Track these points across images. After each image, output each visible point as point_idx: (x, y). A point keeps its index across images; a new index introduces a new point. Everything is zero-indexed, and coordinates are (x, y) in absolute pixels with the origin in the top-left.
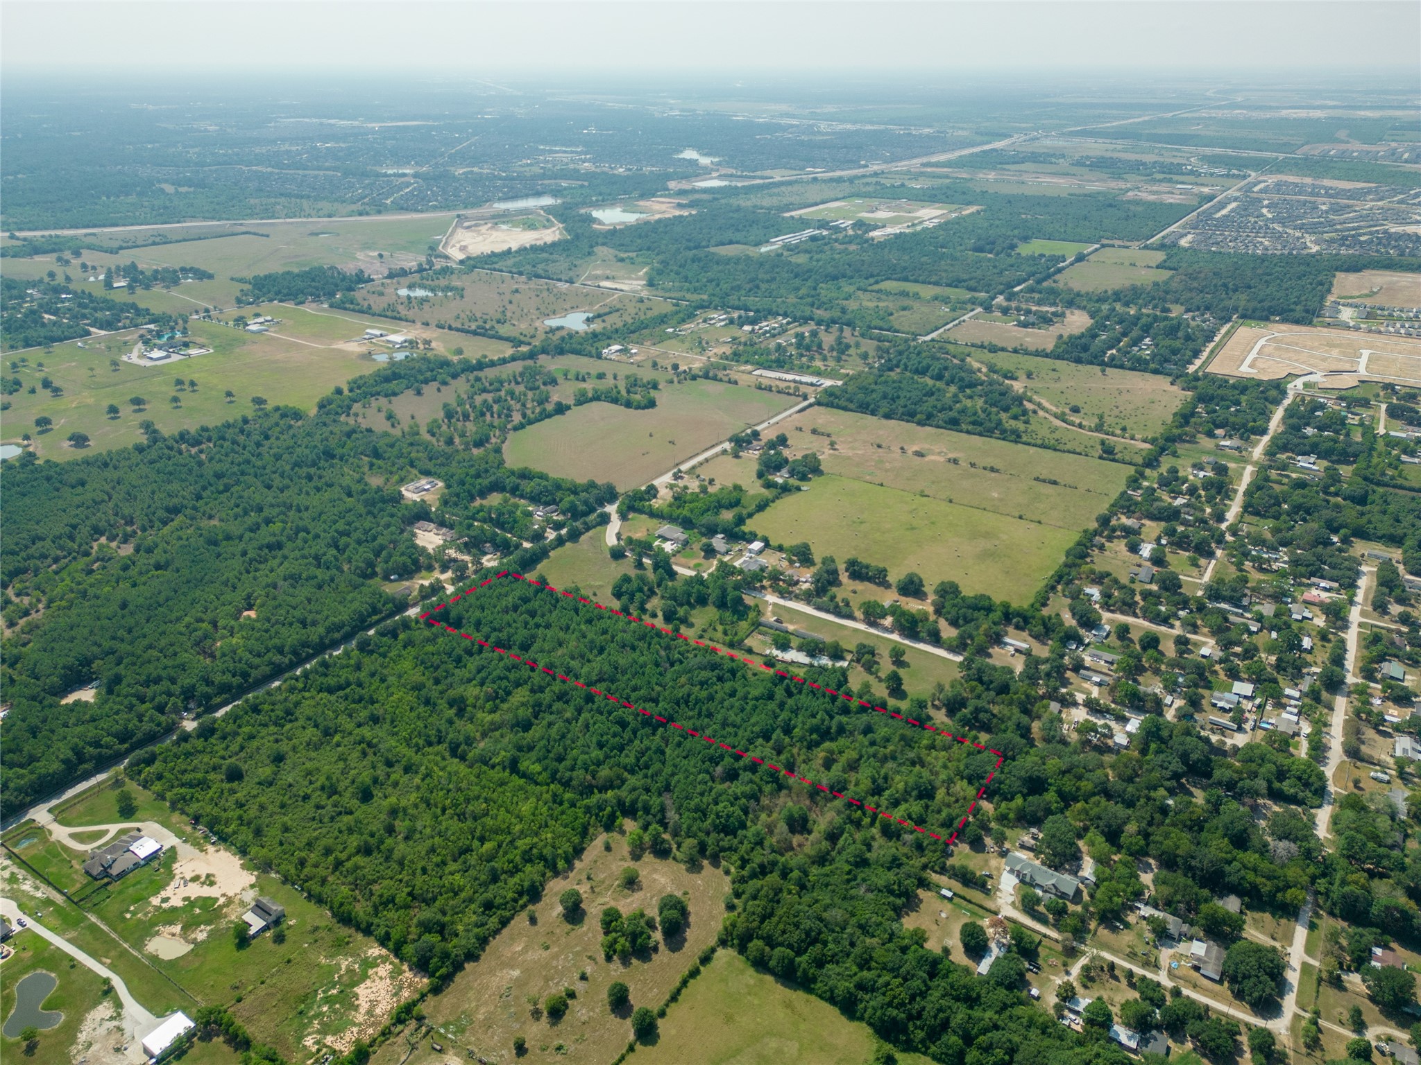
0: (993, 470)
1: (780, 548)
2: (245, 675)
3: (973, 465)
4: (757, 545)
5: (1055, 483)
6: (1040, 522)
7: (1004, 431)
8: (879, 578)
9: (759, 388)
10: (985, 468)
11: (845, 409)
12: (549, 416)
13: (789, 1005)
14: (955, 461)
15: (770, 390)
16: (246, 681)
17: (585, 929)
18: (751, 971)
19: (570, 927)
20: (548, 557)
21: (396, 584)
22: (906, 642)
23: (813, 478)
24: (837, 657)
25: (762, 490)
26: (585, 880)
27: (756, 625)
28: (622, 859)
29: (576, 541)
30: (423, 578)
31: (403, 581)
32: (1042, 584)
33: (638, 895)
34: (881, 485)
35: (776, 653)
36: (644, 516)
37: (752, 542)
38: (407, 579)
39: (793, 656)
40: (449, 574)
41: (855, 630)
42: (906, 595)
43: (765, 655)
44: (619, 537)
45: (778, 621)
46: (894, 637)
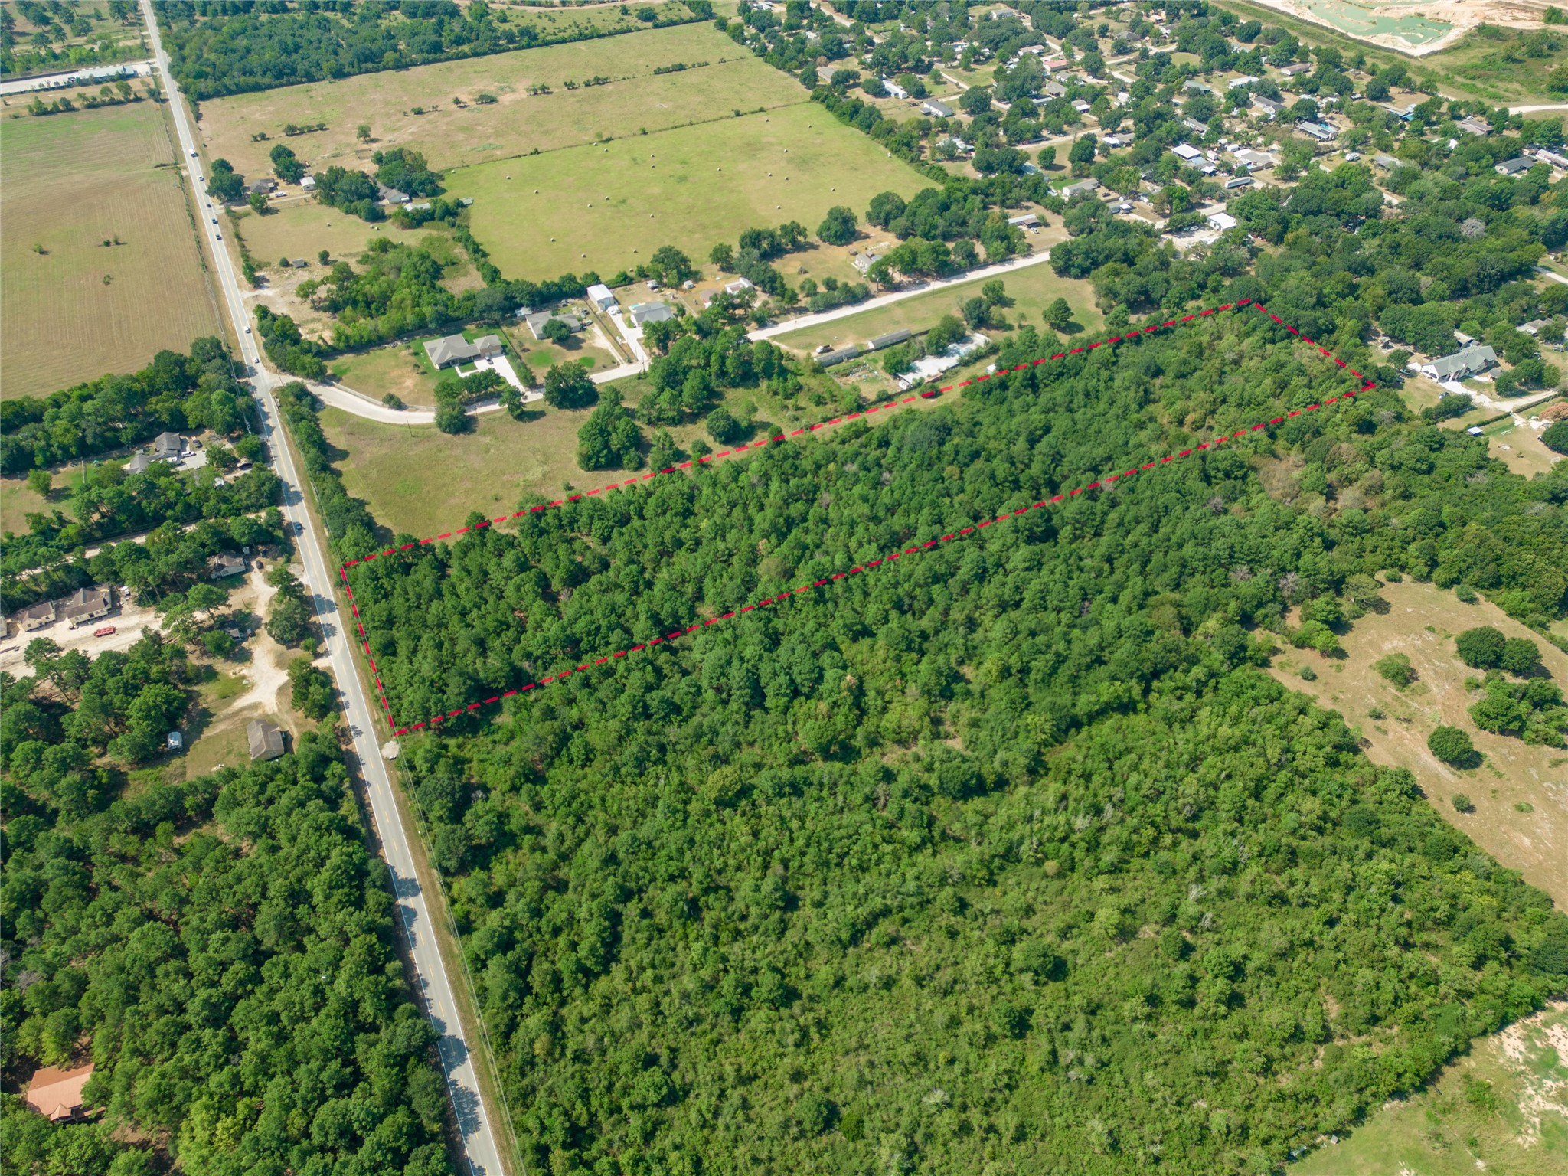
0: (600, 81)
1: (625, 280)
2: (416, 1133)
3: (570, 86)
4: (598, 293)
5: (681, 68)
6: (762, 110)
7: (511, 38)
8: (797, 243)
9: (42, 111)
10: (587, 84)
11: (257, 88)
14: (545, 90)
15: (69, 108)
19: (1483, 766)
22: (955, 282)
23: (442, 184)
24: (962, 339)
25: (421, 233)
26: (1379, 722)
27: (818, 370)
28: (1339, 669)
29: (343, 455)
30: (227, 697)
31: (208, 733)
32: (898, 162)
33: (1425, 674)
34: (536, 152)
35: (910, 378)
36: (347, 359)
37: (581, 293)
38: (207, 724)
39: (930, 367)
40: (264, 649)
41: (899, 303)
42: (848, 243)
43: (910, 389)
44: (399, 406)
45: (827, 349)
46: (936, 285)
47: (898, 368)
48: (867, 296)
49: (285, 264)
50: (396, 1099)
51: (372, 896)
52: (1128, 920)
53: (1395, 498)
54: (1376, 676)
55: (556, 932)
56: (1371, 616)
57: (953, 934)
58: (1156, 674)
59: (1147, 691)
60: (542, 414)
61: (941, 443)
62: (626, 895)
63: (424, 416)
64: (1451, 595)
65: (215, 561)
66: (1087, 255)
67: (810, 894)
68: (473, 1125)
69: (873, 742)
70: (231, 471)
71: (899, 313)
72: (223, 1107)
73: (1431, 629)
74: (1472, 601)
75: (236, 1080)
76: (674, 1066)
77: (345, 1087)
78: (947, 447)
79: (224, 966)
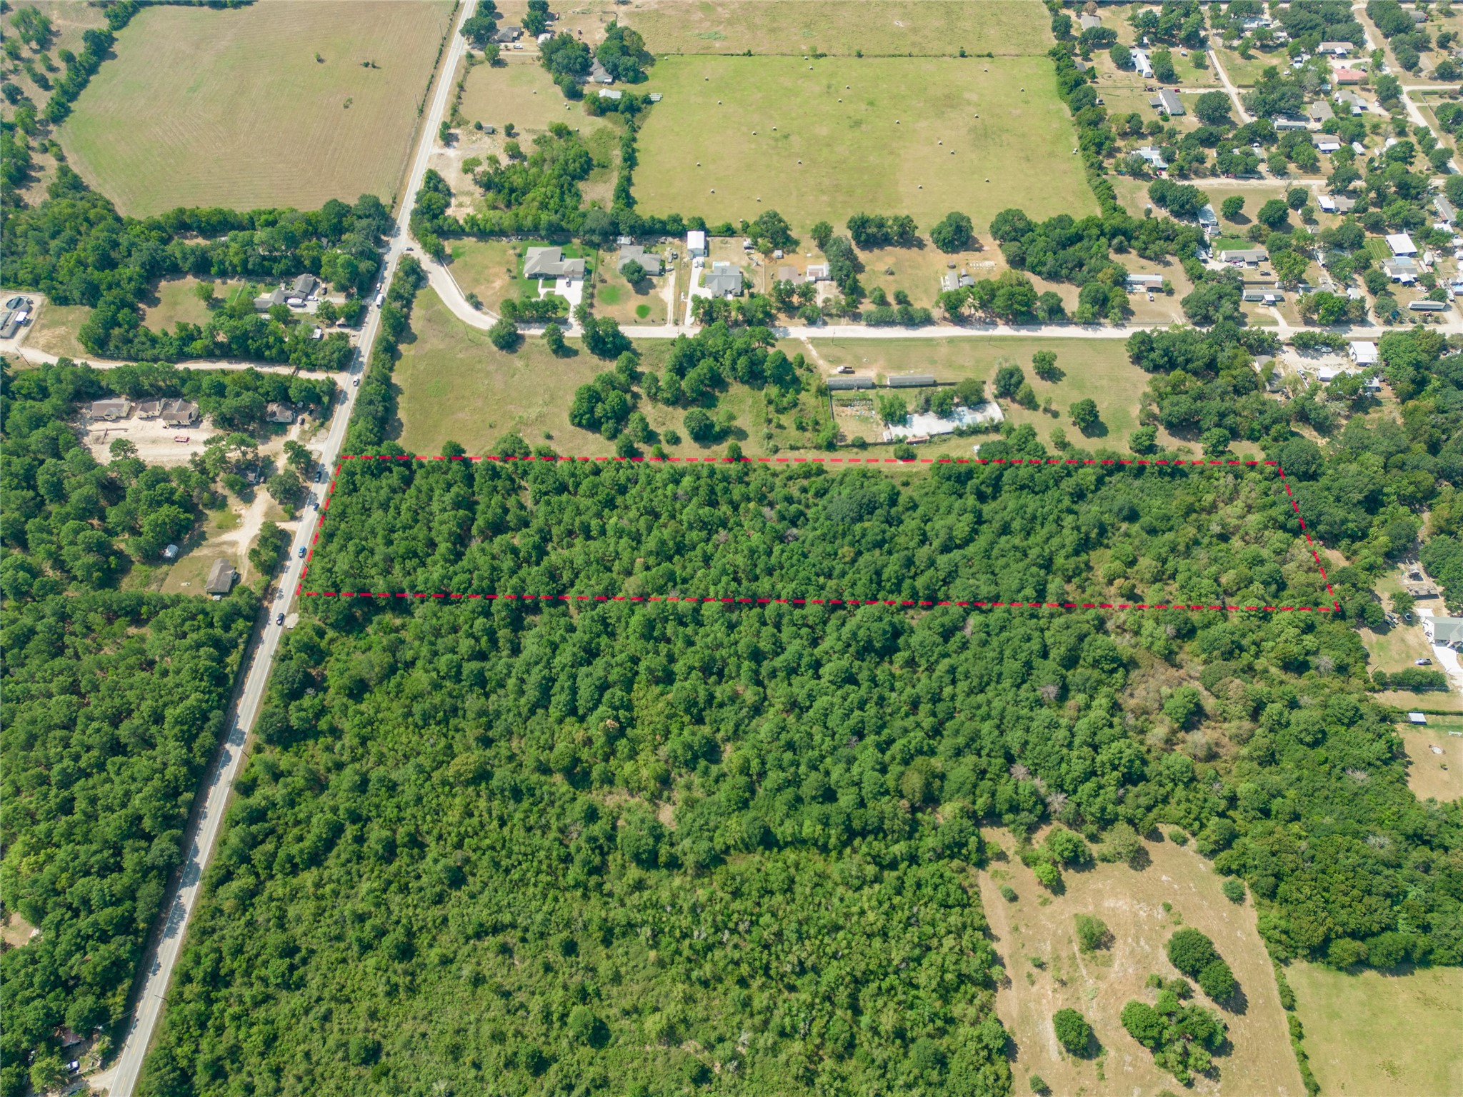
1: (729, 232)
2: (125, 925)
4: (695, 239)
6: (990, 55)
8: (905, 236)
12: (93, 70)
13: (1428, 1002)
16: (136, 932)
17: (1112, 1053)
18: (1345, 979)
19: (1094, 1062)
20: (399, 391)
21: (184, 561)
22: (1024, 333)
23: (649, 71)
24: (977, 402)
25: (600, 122)
26: (1035, 971)
27: (824, 392)
28: (1045, 903)
29: (412, 339)
30: (222, 528)
31: (196, 553)
32: (1080, 163)
33: (1120, 950)
34: (749, 54)
35: (898, 431)
36: (470, 242)
37: (681, 234)
38: (199, 545)
39: (923, 425)
40: (264, 498)
41: (951, 341)
42: (955, 250)
43: (890, 443)
44: (477, 306)
45: (845, 372)
46: (1003, 330)
47: (896, 416)
48: (927, 320)
49: (479, 127)
50: (131, 894)
51: (206, 738)
52: (682, 1028)
53: (1251, 759)
54: (1072, 929)
55: (297, 823)
56: (1123, 866)
57: (548, 968)
58: (863, 834)
59: (845, 844)
60: (576, 353)
61: (854, 521)
62: (355, 817)
63: (486, 321)
64: (1220, 882)
65: (273, 407)
66: (1166, 352)
67: (473, 884)
68: (172, 932)
69: (609, 780)
70: (332, 325)
71: (944, 351)
72: (34, 849)
73: (1168, 908)
74: (1238, 899)
75: (49, 834)
76: (305, 961)
77: (104, 871)
78: (858, 527)
79: (88, 749)
